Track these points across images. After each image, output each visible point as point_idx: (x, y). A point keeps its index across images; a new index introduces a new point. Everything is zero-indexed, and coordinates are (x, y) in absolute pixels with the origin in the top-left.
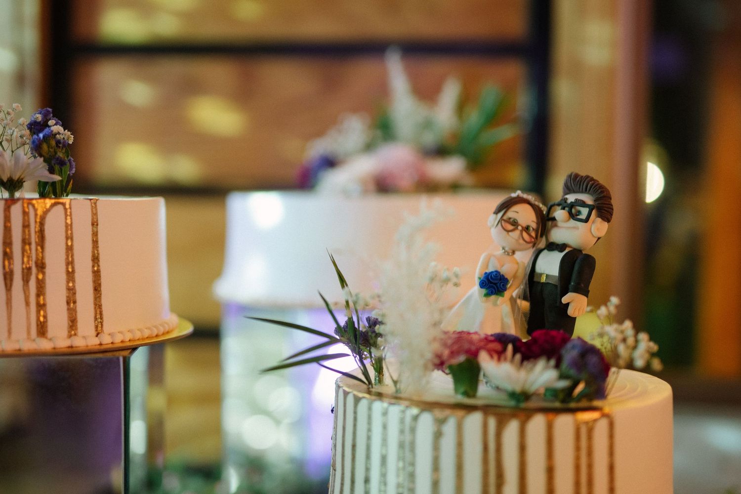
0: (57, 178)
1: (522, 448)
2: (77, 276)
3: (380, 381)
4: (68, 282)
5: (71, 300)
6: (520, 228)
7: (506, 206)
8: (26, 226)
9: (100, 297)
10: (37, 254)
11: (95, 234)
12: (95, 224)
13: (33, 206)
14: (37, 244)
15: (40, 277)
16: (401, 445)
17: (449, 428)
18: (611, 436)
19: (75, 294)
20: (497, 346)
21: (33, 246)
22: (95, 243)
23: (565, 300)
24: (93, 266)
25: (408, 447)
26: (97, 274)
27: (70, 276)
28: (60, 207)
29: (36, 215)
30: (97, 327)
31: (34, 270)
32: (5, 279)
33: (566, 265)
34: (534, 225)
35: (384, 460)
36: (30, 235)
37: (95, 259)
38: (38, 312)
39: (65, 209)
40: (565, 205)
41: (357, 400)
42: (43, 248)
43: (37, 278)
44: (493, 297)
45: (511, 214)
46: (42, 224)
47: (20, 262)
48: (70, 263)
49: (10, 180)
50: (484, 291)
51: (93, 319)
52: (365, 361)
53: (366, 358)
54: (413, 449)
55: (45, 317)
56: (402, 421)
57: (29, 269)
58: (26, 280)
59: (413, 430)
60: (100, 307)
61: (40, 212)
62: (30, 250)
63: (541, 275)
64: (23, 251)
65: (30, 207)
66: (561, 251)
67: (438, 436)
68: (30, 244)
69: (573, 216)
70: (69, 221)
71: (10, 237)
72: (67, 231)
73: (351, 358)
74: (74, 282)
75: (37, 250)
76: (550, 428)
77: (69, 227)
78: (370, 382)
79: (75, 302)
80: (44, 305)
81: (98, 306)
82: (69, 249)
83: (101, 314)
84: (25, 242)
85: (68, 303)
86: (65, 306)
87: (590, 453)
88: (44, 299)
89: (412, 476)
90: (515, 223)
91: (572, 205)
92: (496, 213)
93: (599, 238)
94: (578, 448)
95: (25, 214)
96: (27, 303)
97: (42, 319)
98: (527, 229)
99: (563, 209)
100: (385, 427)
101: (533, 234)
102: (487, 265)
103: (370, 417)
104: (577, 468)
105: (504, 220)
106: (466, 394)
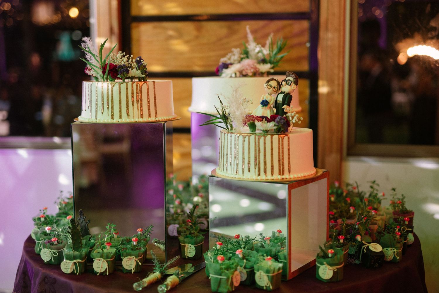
0: (144, 76)
1: (265, 144)
2: (150, 102)
3: (232, 130)
4: (148, 104)
5: (149, 109)
6: (272, 87)
7: (269, 81)
8: (137, 89)
9: (156, 108)
10: (140, 96)
11: (155, 91)
12: (154, 88)
13: (139, 83)
14: (140, 94)
15: (141, 102)
16: (235, 144)
17: (247, 139)
18: (289, 141)
19: (150, 107)
20: (261, 119)
21: (139, 94)
22: (155, 93)
23: (283, 107)
24: (154, 100)
25: (237, 145)
26: (155, 102)
27: (149, 102)
28: (146, 84)
29: (140, 86)
30: (155, 116)
31: (139, 101)
32: (132, 103)
33: (284, 98)
34: (276, 87)
35: (231, 148)
36: (138, 91)
37: (155, 98)
38: (141, 112)
39: (147, 84)
40: (285, 80)
41: (225, 134)
42: (141, 95)
43: (140, 103)
44: (264, 107)
45: (270, 83)
46: (141, 88)
47: (136, 98)
48: (148, 99)
49: (132, 77)
50: (262, 105)
51: (155, 114)
52: (228, 125)
53: (228, 124)
54: (238, 145)
55: (142, 113)
56: (235, 138)
57: (138, 100)
58: (138, 103)
59: (238, 140)
60: (156, 111)
61: (140, 85)
62: (138, 95)
63: (278, 101)
64: (137, 96)
65: (138, 84)
66: (283, 94)
67: (244, 141)
68: (138, 94)
69: (287, 84)
70: (148, 88)
71: (133, 92)
72: (147, 90)
73: (224, 123)
74: (149, 104)
75: (140, 95)
76: (272, 138)
77: (148, 89)
78: (229, 129)
79: (150, 109)
80: (142, 110)
81: (156, 110)
82: (148, 95)
83: (156, 112)
84: (137, 93)
85: (148, 109)
86: (148, 110)
87: (283, 145)
88: (142, 108)
89: (238, 152)
90: (271, 86)
91: (287, 81)
92: (266, 83)
93: (294, 90)
94: (279, 144)
95: (137, 86)
96: (138, 110)
97: (142, 114)
98: (274, 88)
99: (285, 82)
100: (231, 140)
101: (276, 89)
102: (263, 98)
103: (228, 138)
104: (279, 148)
105: (268, 86)
106: (252, 131)
